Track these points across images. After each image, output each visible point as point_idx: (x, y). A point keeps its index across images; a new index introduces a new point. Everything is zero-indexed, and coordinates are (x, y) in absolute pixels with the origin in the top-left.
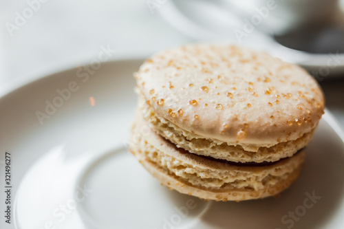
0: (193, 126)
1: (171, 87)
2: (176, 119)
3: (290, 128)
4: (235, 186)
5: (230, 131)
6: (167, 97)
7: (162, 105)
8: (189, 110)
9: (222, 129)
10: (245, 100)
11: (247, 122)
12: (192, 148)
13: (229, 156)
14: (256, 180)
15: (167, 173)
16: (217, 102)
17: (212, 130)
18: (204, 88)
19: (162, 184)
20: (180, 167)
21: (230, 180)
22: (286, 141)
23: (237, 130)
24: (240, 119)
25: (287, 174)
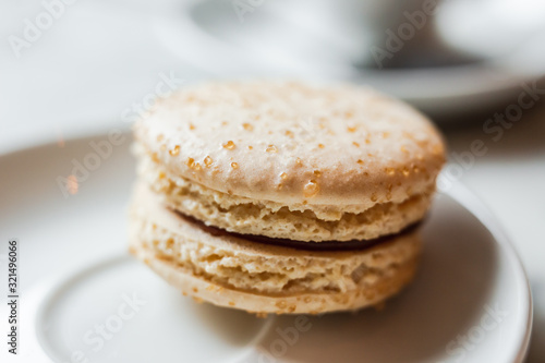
0: (230, 180)
1: (192, 128)
2: (202, 172)
3: (391, 178)
4: (307, 285)
5: (291, 185)
6: (185, 142)
7: (177, 154)
8: (222, 158)
9: (278, 181)
10: (313, 139)
11: (319, 170)
12: (232, 223)
13: (294, 231)
14: (342, 272)
15: (191, 272)
16: (268, 143)
17: (262, 185)
18: (246, 126)
19: (185, 294)
20: (213, 257)
21: (298, 274)
22: (386, 201)
23: (304, 182)
24: (308, 164)
25: (394, 266)
